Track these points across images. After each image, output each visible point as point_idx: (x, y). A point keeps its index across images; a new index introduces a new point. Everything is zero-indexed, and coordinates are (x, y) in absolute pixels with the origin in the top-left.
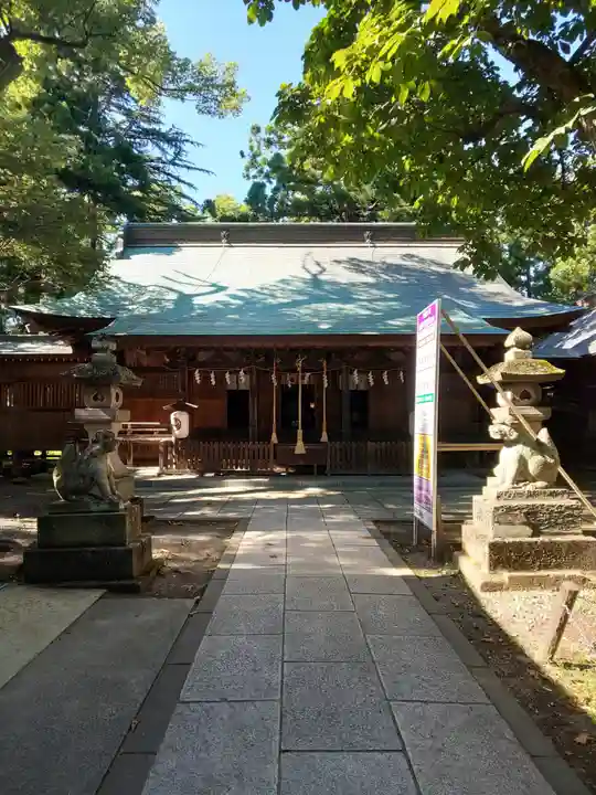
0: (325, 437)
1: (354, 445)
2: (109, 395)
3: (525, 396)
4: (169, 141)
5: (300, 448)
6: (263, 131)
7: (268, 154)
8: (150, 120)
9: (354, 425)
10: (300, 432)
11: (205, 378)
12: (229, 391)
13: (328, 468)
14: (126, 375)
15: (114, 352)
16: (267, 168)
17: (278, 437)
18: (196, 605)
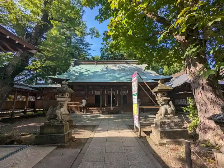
0: (117, 105)
2: (65, 95)
3: (164, 94)
5: (112, 108)
9: (124, 102)
12: (96, 95)
14: (70, 90)
15: (67, 85)
17: (107, 105)
18: (81, 151)
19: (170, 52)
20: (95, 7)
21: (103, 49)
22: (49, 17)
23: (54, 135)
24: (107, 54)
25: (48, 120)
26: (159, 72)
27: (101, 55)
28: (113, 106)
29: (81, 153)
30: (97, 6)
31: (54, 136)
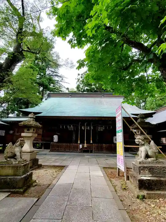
0: (91, 142)
1: (100, 145)
4: (60, 77)
5: (86, 145)
6: (80, 75)
7: (81, 79)
8: (56, 73)
10: (85, 141)
11: (63, 127)
13: (93, 151)
15: (34, 118)
16: (81, 82)
17: (80, 141)
18: (37, 201)
23: (9, 177)
25: (6, 159)
26: (140, 106)
29: (36, 204)
31: (10, 179)
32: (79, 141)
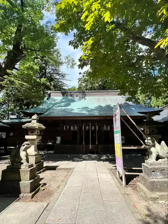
0: (97, 143)
2: (35, 132)
3: (153, 131)
5: (90, 146)
12: (72, 131)
13: (99, 152)
15: (38, 120)
18: (47, 206)
19: (159, 80)
20: (70, 33)
21: (81, 79)
22: (21, 46)
24: (85, 84)
27: (79, 85)
28: (92, 144)
29: (47, 209)
30: (72, 31)
32: (84, 142)
